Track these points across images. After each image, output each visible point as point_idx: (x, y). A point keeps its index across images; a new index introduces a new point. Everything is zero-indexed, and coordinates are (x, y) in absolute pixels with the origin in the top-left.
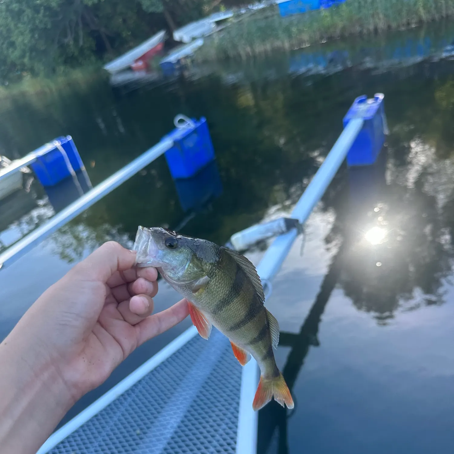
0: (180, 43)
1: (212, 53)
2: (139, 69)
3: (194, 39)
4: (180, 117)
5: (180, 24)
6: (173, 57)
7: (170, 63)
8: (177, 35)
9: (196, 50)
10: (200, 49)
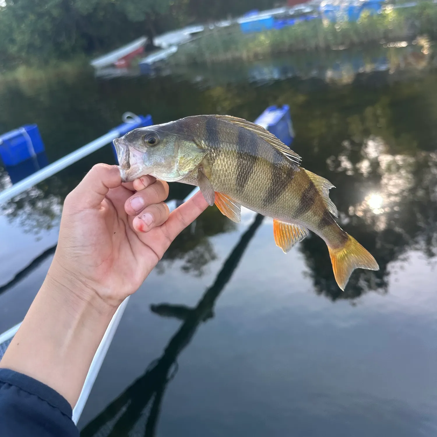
0: (159, 48)
1: (183, 58)
2: (121, 67)
3: (170, 45)
4: (128, 114)
5: (161, 31)
6: (151, 59)
7: (147, 65)
8: (158, 41)
9: (171, 55)
10: (174, 55)
